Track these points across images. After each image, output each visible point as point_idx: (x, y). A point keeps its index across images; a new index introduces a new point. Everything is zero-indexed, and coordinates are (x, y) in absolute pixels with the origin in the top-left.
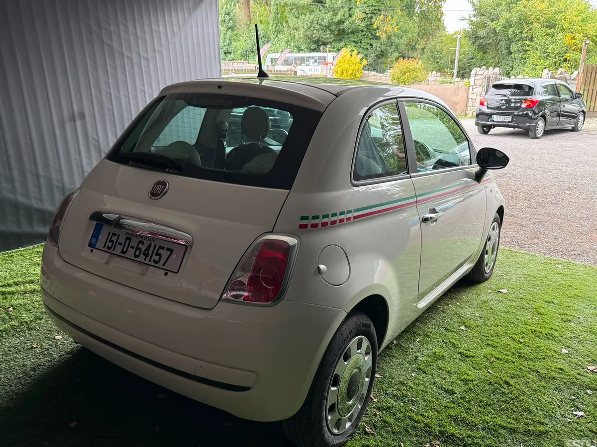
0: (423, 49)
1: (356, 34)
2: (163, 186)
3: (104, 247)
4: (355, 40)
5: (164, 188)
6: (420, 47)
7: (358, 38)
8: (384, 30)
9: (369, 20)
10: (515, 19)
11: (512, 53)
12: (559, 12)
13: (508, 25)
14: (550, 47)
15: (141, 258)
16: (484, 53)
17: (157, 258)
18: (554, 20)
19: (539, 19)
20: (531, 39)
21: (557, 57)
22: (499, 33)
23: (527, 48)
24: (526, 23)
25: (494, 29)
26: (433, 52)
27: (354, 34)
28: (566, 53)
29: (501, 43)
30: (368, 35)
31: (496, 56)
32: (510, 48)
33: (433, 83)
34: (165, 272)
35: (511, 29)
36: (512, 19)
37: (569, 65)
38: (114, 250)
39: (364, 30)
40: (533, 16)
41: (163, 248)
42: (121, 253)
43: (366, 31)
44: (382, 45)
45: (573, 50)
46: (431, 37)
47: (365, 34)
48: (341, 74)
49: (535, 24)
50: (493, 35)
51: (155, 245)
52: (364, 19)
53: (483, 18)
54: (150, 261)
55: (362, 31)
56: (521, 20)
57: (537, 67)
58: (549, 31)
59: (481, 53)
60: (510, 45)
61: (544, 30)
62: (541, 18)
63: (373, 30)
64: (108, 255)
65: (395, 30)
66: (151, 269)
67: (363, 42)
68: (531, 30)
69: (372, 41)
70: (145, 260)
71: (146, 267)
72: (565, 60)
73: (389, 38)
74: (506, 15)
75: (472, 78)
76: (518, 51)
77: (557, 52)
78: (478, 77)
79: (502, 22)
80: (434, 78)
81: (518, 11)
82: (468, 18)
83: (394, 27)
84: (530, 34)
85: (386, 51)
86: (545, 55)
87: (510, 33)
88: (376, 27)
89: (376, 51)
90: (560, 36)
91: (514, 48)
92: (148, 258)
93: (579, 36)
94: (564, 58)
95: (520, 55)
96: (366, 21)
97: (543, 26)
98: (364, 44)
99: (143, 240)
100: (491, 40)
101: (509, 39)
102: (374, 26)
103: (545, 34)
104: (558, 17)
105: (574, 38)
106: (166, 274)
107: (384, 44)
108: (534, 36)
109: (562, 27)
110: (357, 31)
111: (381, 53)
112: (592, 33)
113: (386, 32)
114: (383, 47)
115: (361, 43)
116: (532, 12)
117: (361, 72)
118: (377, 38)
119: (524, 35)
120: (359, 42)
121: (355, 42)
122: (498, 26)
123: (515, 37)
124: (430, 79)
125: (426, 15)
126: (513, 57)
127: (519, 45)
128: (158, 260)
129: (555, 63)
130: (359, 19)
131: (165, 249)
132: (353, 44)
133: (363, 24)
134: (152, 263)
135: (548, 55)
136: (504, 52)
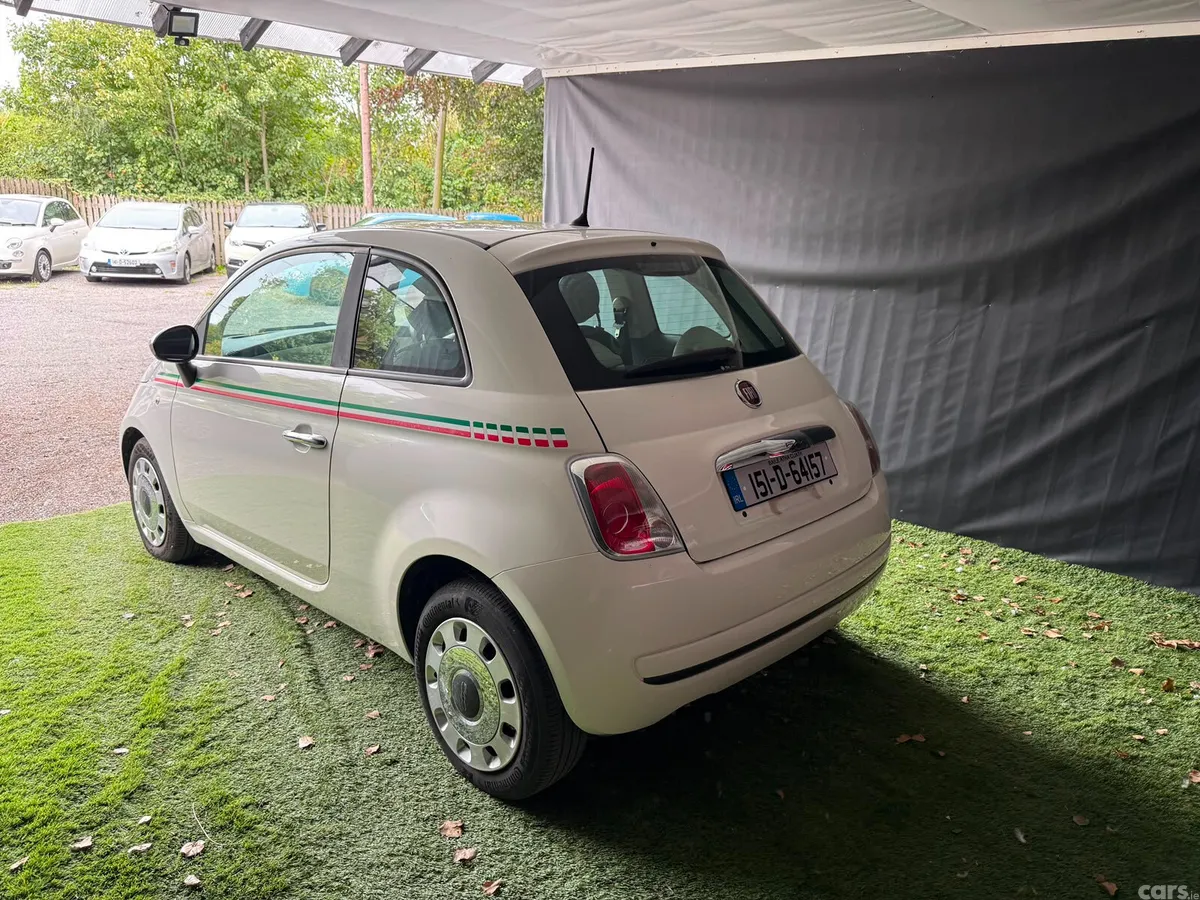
3: (757, 498)
15: (804, 481)
34: (829, 481)
38: (771, 493)
42: (781, 489)
54: (812, 478)
70: (807, 480)
71: (813, 487)
92: (809, 476)
99: (790, 459)
106: (832, 482)
128: (817, 472)
134: (815, 479)
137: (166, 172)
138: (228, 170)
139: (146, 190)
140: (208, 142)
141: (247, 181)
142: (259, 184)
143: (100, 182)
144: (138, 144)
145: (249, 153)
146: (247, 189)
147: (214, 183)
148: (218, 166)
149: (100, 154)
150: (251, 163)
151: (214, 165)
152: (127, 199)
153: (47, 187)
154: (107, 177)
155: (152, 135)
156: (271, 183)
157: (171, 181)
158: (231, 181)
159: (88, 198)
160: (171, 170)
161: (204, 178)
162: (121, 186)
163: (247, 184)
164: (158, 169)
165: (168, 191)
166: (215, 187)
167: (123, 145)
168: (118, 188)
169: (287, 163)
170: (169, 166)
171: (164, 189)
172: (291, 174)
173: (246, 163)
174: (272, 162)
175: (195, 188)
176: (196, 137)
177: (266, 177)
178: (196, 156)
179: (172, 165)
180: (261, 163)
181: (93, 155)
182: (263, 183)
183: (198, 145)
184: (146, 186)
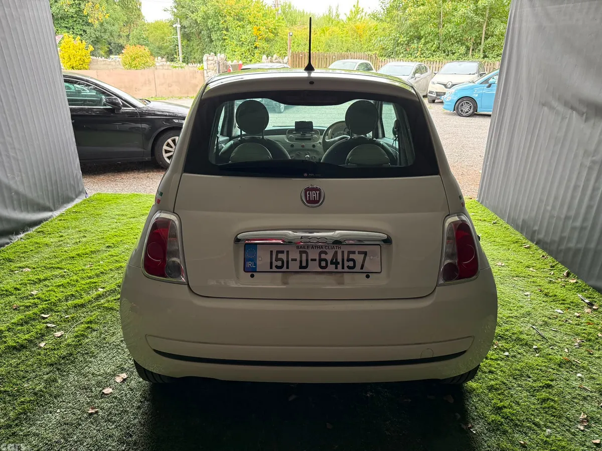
0: (128, 36)
1: (66, 20)
2: (318, 192)
3: (271, 268)
4: (67, 25)
5: (320, 194)
6: (125, 34)
7: (70, 24)
8: (96, 18)
9: (78, 6)
10: (211, 12)
11: (213, 41)
12: (244, 8)
13: (206, 17)
14: (243, 36)
15: (331, 268)
16: (188, 40)
17: (351, 264)
18: (242, 15)
19: (230, 13)
20: (227, 30)
21: (250, 44)
22: (200, 24)
23: (225, 37)
24: (220, 15)
25: (196, 20)
26: (138, 39)
27: (64, 20)
28: (255, 41)
29: (203, 32)
30: (79, 21)
31: (200, 43)
32: (211, 37)
33: (161, 67)
34: (365, 274)
35: (210, 21)
36: (209, 12)
37: (259, 51)
38: (288, 268)
39: (74, 16)
40: (225, 10)
41: (354, 253)
42: (300, 268)
43: (76, 17)
44: (95, 31)
45: (260, 40)
46: (132, 25)
47: (76, 21)
48: (69, 60)
49: (228, 17)
50: (195, 26)
51: (343, 252)
52: (72, 5)
53: (184, 9)
54: (343, 268)
55: (72, 17)
56: (216, 13)
57: (236, 53)
58: (239, 24)
59: (186, 41)
60: (210, 35)
61: (236, 23)
62: (232, 12)
63: (84, 16)
64: (280, 275)
65: (106, 17)
66: (346, 275)
67: (75, 28)
68: (225, 21)
69: (85, 28)
70: (336, 268)
71: (339, 275)
72: (256, 47)
73: (102, 25)
74: (203, 8)
75: (205, 63)
76: (218, 39)
77: (248, 41)
78: (209, 62)
79: (201, 14)
80: (161, 63)
81: (212, 5)
82: (170, 9)
83: (105, 14)
84: (225, 25)
85: (102, 37)
86: (240, 43)
87: (209, 24)
88: (86, 14)
89: (91, 37)
90: (249, 27)
91: (214, 37)
92: (340, 266)
93: (263, 28)
94: (255, 45)
95: (220, 43)
96: (74, 7)
97: (234, 19)
98: (77, 30)
99: (324, 250)
100: (194, 30)
101: (209, 29)
102: (84, 12)
103: (237, 26)
104: (245, 12)
105: (259, 30)
106: (368, 277)
107: (98, 31)
108: (229, 27)
109: (249, 20)
110: (67, 17)
111: (96, 39)
112: (271, 27)
113: (98, 19)
114: (98, 34)
115: (74, 29)
116: (224, 7)
117: (89, 58)
118: (88, 24)
119: (221, 26)
120: (71, 28)
121: (66, 27)
122: (198, 17)
123: (213, 28)
124: (157, 64)
125: (126, 5)
126: (215, 44)
127: (218, 34)
128: (352, 265)
129: (249, 50)
130: (66, 5)
131: (357, 252)
132: (66, 30)
133: (72, 10)
134: (346, 269)
135: (243, 43)
136: (206, 40)
137: (432, 46)
138: (462, 44)
139: (422, 56)
140: (454, 30)
141: (471, 49)
142: (477, 51)
143: (403, 53)
144: (422, 33)
145: (475, 34)
146: (470, 54)
147: (454, 51)
148: (458, 42)
149: (404, 39)
150: (475, 40)
151: (455, 41)
152: (399, 61)
153: (367, 56)
154: (406, 50)
155: (429, 28)
156: (484, 51)
157: (434, 51)
158: (463, 49)
159: (383, 61)
160: (435, 46)
161: (449, 49)
162: (411, 54)
163: (471, 51)
164: (429, 46)
165: (431, 56)
166: (453, 54)
167: (416, 34)
168: (409, 55)
169: (495, 39)
170: (434, 43)
171: (430, 55)
172: (495, 45)
173: (473, 40)
174: (486, 38)
175: (444, 54)
176: (450, 28)
177: (481, 47)
178: (448, 37)
179: (436, 43)
180: (481, 40)
181: (402, 40)
182: (479, 50)
183: (450, 32)
184: (422, 54)
